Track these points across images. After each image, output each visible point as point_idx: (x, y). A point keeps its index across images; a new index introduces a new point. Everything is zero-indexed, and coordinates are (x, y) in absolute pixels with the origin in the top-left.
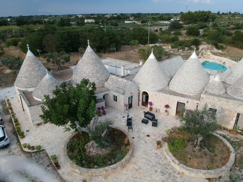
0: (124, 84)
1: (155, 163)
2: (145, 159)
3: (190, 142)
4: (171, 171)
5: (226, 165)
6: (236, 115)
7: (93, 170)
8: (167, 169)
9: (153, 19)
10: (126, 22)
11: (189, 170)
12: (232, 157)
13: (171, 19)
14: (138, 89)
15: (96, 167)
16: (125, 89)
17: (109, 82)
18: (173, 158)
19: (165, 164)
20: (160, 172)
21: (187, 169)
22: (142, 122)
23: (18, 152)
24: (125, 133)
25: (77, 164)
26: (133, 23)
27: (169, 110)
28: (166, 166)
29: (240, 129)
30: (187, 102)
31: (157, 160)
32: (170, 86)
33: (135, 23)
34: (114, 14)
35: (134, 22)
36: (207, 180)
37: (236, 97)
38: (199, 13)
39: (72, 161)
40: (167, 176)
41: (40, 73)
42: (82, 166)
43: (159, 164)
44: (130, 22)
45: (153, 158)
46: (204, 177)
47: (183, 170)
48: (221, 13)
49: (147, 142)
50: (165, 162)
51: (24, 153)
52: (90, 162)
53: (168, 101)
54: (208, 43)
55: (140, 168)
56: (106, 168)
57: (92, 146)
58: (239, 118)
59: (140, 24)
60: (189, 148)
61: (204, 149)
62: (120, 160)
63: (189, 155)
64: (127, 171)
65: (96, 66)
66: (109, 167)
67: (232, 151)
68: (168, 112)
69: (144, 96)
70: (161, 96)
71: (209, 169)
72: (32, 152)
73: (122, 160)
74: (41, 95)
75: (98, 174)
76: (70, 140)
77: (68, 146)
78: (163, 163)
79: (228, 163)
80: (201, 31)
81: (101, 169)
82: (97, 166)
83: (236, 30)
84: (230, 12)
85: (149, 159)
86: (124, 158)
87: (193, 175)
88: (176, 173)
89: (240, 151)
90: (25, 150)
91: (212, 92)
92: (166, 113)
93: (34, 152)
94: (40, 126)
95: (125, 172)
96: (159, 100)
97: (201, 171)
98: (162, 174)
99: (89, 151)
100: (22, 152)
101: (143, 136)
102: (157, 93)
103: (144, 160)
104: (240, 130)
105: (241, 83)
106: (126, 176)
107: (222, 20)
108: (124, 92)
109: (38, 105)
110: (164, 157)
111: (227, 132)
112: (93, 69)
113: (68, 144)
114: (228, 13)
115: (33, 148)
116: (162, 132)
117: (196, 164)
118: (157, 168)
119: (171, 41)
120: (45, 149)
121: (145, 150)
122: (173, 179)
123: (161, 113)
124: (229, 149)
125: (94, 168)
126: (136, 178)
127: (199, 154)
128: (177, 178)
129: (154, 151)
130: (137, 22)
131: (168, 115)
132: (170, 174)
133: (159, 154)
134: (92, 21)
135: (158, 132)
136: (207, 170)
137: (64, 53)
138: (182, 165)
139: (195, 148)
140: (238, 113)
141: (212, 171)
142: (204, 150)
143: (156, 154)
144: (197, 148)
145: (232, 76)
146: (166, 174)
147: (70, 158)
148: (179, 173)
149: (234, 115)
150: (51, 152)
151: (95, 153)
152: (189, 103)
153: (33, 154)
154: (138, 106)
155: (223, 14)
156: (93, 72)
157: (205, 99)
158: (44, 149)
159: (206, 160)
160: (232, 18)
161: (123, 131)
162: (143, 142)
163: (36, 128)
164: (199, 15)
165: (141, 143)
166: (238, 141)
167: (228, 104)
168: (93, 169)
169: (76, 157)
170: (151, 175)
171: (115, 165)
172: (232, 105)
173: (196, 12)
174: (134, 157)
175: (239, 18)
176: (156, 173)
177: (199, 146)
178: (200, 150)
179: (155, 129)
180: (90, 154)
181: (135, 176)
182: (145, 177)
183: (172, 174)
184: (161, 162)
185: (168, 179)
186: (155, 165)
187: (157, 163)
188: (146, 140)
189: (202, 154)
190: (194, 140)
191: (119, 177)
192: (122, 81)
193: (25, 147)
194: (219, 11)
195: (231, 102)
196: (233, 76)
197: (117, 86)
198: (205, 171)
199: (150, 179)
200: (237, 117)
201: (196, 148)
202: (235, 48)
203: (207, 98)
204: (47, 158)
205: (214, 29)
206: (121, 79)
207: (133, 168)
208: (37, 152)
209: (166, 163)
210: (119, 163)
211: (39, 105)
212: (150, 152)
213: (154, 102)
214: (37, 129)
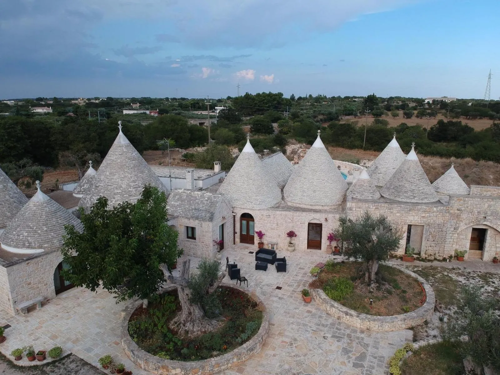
0: (207, 201)
1: (316, 326)
2: (295, 324)
3: (357, 281)
4: (348, 332)
5: (426, 301)
6: (405, 228)
7: (213, 361)
8: (340, 330)
9: (182, 108)
10: (125, 112)
11: (379, 320)
12: (428, 288)
13: (216, 108)
14: (232, 209)
15: (215, 353)
16: (212, 210)
17: (172, 203)
18: (345, 309)
19: (333, 324)
20: (331, 337)
21: (374, 320)
22: (256, 269)
23: (4, 372)
24: (238, 288)
25: (172, 359)
26: (141, 113)
27: (295, 240)
28: (336, 326)
29: (415, 252)
30: (326, 220)
31: (316, 320)
32: (287, 199)
33: (145, 113)
34: (92, 99)
35: (145, 111)
36: (410, 331)
37: (400, 200)
38: (264, 97)
39: (157, 357)
40: (346, 340)
41: (7, 197)
42: (186, 358)
43: (323, 325)
44: (135, 112)
45: (307, 319)
46: (404, 326)
47: (368, 323)
48: (296, 98)
49: (282, 298)
50: (330, 321)
51: (23, 371)
52: (199, 349)
53: (291, 225)
54: (300, 142)
55: (295, 340)
56: (236, 350)
57: (189, 319)
58: (411, 234)
59: (156, 115)
60: (360, 289)
61: (384, 284)
62: (255, 331)
63: (366, 300)
64: (274, 350)
65: (142, 172)
66: (240, 348)
67: (422, 281)
68: (294, 246)
69: (244, 222)
70: (279, 216)
71: (406, 312)
72: (43, 365)
73: (260, 331)
74: (29, 238)
75: (223, 367)
76: (130, 321)
77: (132, 332)
78: (329, 324)
79: (428, 298)
80: (275, 125)
81: (227, 356)
82: (218, 352)
83: (330, 123)
84: (310, 96)
85: (302, 322)
86: (261, 328)
87: (387, 327)
88: (358, 332)
89: (431, 282)
90: (20, 365)
91: (363, 197)
92: (291, 246)
93: (48, 364)
94: (34, 314)
95: (272, 353)
96: (275, 225)
97: (396, 318)
98: (336, 339)
99: (185, 330)
100: (14, 370)
101: (271, 290)
102: (270, 213)
103: (294, 326)
104: (415, 254)
105: (402, 177)
106: (277, 357)
107: (303, 108)
108: (212, 215)
109: (27, 262)
110: (325, 314)
111: (398, 261)
112: (136, 179)
113: (128, 330)
114: (308, 97)
115: (42, 354)
116: (299, 278)
117: (383, 310)
118: (323, 333)
119: (234, 141)
120: (71, 354)
121: (287, 311)
122: (360, 342)
123: (281, 249)
124: (418, 280)
125: (212, 356)
126: (296, 356)
127: (380, 294)
128: (363, 339)
129: (302, 308)
130: (150, 113)
131: (294, 250)
132: (349, 336)
133: (314, 311)
134: (45, 111)
135: (292, 279)
136: (405, 314)
137: (28, 163)
138: (363, 316)
139: (370, 287)
140: (409, 225)
141: (413, 314)
142: (384, 288)
143: (309, 312)
144: (372, 285)
145: (379, 173)
146: (342, 337)
147: (149, 352)
148: (362, 332)
149: (404, 230)
150: (92, 354)
151: (199, 333)
152: (330, 221)
153: (48, 369)
154: (234, 245)
155: (300, 98)
156: (136, 185)
157: (354, 209)
158: (70, 352)
159: (394, 300)
160: (317, 105)
161: (232, 286)
162: (275, 299)
163: (24, 318)
164: (264, 100)
165: (273, 301)
166: (420, 269)
167: (392, 213)
168: (212, 359)
169: (162, 348)
170: (321, 345)
171: (251, 341)
172: (398, 213)
173: (258, 95)
174: (274, 325)
175: (328, 103)
176: (325, 340)
177: (375, 282)
178: (378, 289)
179: (284, 276)
180: (189, 336)
181: (293, 354)
182: (310, 350)
183: (353, 334)
184: (323, 322)
185: (351, 343)
186: (318, 329)
187: (319, 325)
188: (280, 295)
189: (383, 293)
190: (364, 274)
191: (265, 362)
192: (202, 196)
193: (19, 358)
194: (293, 95)
195: (396, 209)
196: (381, 173)
197: (193, 207)
198: (402, 316)
199: (321, 351)
200: (408, 232)
201: (372, 287)
202: (340, 148)
203: (357, 207)
204: (86, 368)
205: (296, 122)
206: (199, 193)
207: (281, 342)
208: (54, 362)
209: (332, 322)
210: (256, 337)
211: (29, 261)
212: (297, 311)
213: (267, 231)
214: (29, 319)
